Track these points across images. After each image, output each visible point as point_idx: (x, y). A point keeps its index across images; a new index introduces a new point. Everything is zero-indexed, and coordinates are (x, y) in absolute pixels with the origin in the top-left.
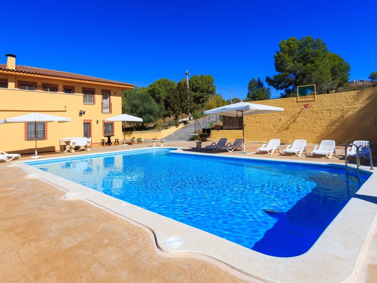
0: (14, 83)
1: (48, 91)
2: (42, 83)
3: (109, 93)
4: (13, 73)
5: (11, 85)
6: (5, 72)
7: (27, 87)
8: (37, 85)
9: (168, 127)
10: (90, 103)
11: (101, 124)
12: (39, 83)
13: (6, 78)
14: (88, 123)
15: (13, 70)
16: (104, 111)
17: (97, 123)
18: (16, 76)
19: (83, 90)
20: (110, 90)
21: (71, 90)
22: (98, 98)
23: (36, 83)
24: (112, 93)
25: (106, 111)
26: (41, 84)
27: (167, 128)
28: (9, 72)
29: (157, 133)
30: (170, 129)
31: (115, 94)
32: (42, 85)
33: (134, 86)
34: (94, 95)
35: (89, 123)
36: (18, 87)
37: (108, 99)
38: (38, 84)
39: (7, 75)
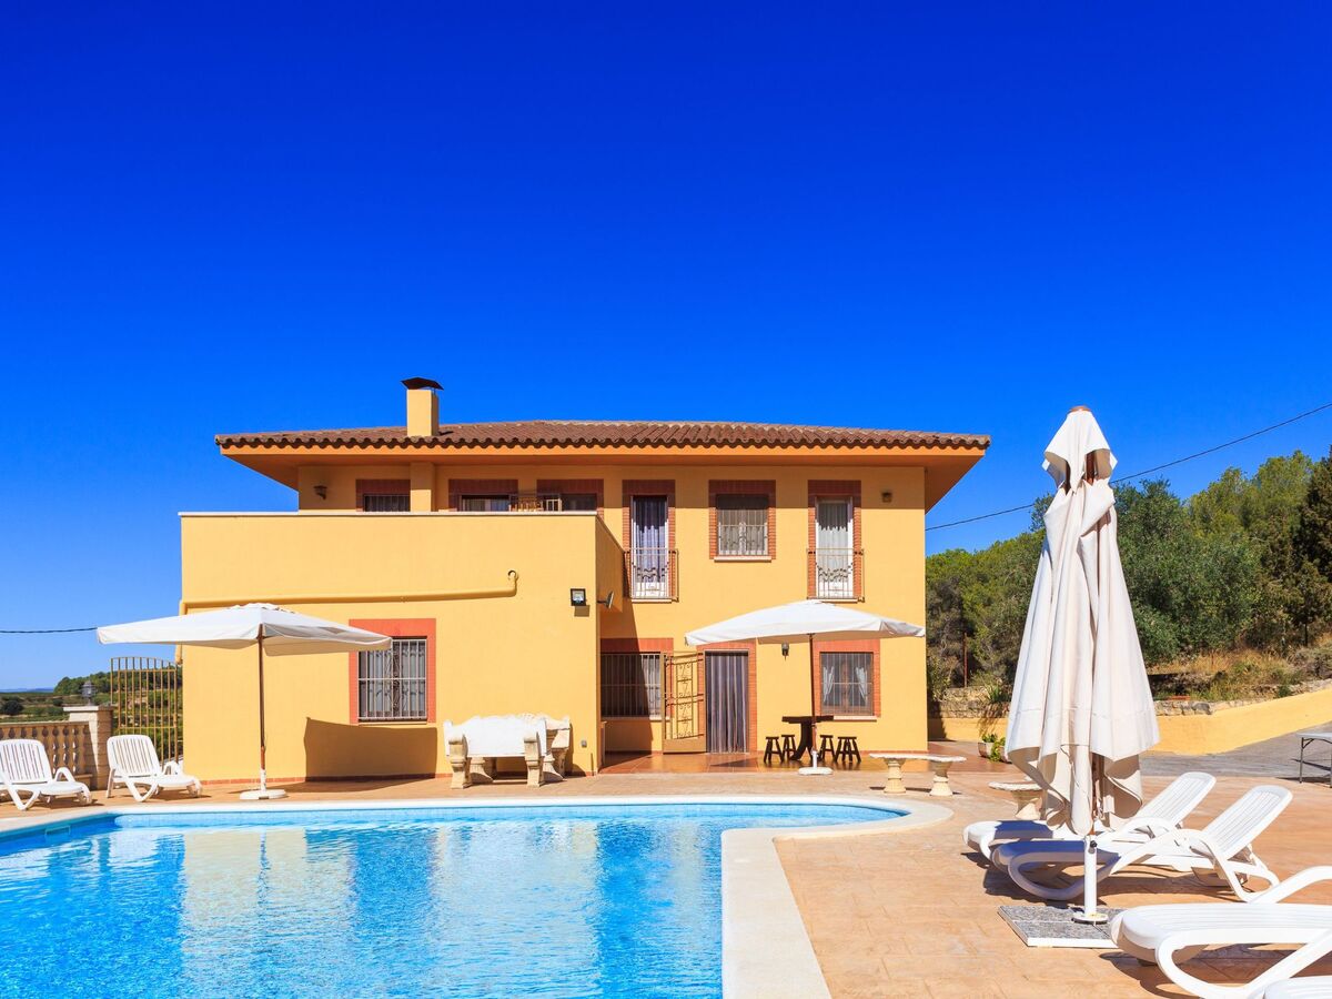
0: (429, 491)
1: (556, 509)
2: (539, 481)
4: (424, 451)
5: (420, 498)
6: (397, 451)
7: (488, 503)
8: (516, 492)
9: (1292, 688)
10: (753, 555)
11: (803, 658)
12: (527, 484)
13: (404, 476)
14: (739, 654)
15: (420, 442)
16: (823, 588)
17: (785, 652)
18: (437, 464)
19: (714, 494)
20: (859, 483)
21: (664, 498)
22: (792, 523)
23: (515, 482)
24: (869, 494)
25: (834, 591)
26: (534, 486)
27: (1284, 693)
28: (411, 451)
29: (1191, 717)
30: (1306, 694)
31: (887, 499)
32: (538, 491)
34: (771, 510)
35: (746, 654)
36: (454, 504)
37: (850, 525)
38: (521, 487)
39: (406, 462)
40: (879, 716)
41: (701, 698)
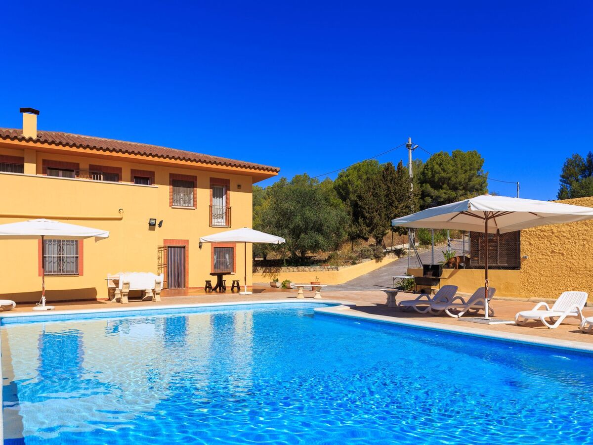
0: (35, 165)
1: (100, 179)
2: (90, 166)
3: (226, 186)
4: (31, 144)
5: (30, 168)
6: (16, 142)
7: (61, 173)
8: (79, 169)
9: (357, 261)
10: (187, 206)
11: (208, 249)
12: (84, 165)
13: (21, 155)
14: (181, 247)
15: (30, 139)
16: (215, 222)
17: (200, 247)
18: (38, 151)
19: (172, 179)
20: (229, 180)
21: (148, 179)
22: (203, 194)
23: (78, 164)
24: (232, 184)
25: (218, 222)
26: (88, 167)
27: (354, 263)
28: (23, 143)
29: (331, 271)
30: (361, 264)
31: (239, 188)
32: (90, 169)
33: (278, 170)
34: (195, 189)
35: (184, 247)
36: (44, 173)
37: (224, 197)
38: (81, 166)
39: (22, 149)
40: (236, 272)
41: (166, 265)
